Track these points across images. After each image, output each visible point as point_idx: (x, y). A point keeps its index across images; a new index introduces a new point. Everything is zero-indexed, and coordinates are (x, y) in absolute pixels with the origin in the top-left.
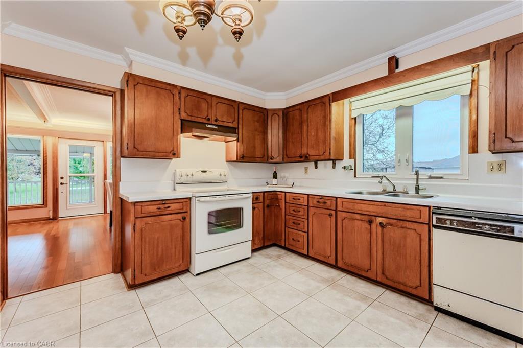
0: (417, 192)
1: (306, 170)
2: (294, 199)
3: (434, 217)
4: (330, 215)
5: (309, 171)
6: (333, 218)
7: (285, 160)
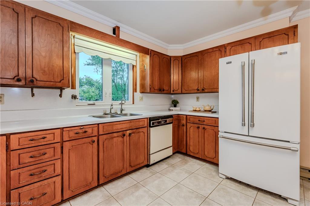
0: (121, 112)
2: (31, 140)
6: (95, 144)
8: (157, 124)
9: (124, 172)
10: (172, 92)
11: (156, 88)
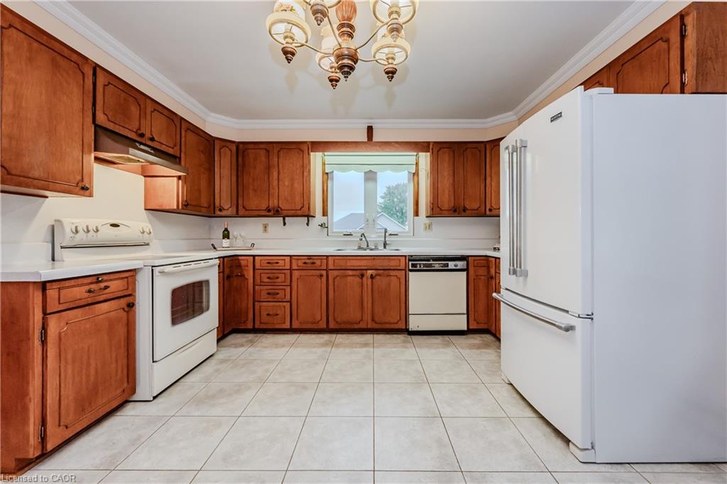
0: (385, 247)
1: (266, 227)
2: (268, 263)
3: (410, 263)
4: (321, 276)
5: (269, 228)
6: (324, 279)
7: (240, 213)
8: (422, 268)
9: (362, 325)
10: (488, 213)
11: (446, 206)
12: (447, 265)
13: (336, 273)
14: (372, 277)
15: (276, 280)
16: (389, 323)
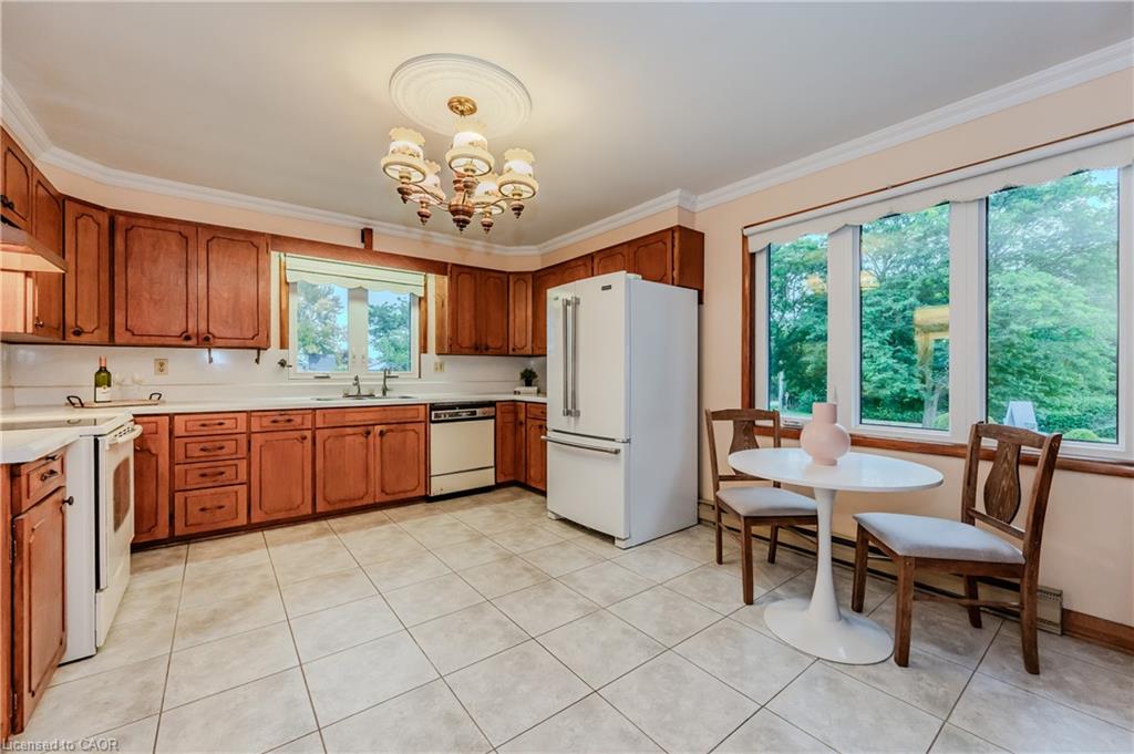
0: (384, 393)
1: (162, 365)
2: (203, 425)
4: (304, 438)
6: (308, 443)
7: (118, 340)
8: (447, 418)
9: (368, 501)
10: (511, 352)
11: (467, 343)
12: (475, 413)
13: (327, 432)
14: (382, 434)
15: (219, 452)
16: (405, 492)
